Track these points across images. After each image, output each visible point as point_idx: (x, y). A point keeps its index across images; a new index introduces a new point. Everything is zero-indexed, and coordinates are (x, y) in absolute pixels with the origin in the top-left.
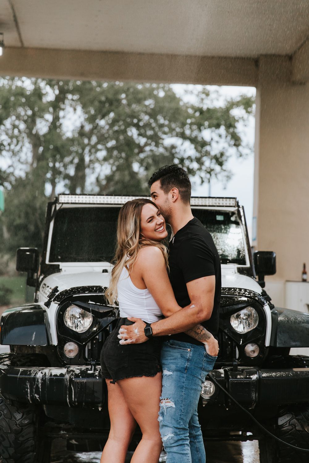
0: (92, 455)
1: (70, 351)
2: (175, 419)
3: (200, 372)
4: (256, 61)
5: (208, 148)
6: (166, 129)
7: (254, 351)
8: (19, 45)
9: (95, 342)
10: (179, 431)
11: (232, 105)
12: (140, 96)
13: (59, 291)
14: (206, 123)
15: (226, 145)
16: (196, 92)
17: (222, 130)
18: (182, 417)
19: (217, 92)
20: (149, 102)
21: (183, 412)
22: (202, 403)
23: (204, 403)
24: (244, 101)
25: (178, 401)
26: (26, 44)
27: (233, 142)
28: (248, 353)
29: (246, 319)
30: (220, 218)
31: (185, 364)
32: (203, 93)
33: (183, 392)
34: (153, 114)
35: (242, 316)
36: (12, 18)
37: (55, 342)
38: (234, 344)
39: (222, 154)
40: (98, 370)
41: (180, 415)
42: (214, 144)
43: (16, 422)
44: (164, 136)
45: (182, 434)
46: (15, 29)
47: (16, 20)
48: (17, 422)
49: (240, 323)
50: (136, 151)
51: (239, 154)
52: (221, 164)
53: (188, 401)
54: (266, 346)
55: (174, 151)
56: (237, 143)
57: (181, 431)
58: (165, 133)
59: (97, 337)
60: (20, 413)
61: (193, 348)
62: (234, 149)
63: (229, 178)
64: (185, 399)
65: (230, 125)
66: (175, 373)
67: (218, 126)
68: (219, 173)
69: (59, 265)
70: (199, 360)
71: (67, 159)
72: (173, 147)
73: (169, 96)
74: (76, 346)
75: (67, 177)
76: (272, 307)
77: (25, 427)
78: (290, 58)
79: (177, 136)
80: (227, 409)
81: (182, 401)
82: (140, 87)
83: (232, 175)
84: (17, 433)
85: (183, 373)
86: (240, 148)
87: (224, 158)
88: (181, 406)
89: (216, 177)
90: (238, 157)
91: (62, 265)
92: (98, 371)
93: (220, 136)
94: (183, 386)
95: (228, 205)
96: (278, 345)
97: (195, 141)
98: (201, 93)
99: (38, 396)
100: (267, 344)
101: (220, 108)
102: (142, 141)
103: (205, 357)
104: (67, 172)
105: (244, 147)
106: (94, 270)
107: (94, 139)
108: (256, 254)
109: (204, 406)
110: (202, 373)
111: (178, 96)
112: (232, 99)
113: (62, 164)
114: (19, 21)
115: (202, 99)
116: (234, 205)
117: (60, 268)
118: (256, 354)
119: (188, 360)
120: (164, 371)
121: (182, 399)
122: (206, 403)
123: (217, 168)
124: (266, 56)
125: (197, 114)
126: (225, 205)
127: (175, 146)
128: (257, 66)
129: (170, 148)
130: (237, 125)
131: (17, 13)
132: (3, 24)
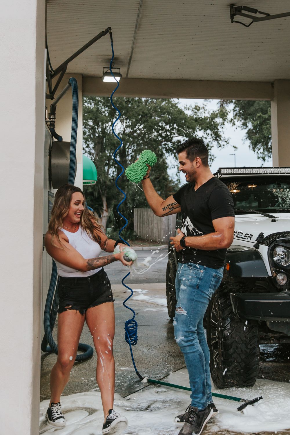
2: (186, 324)
3: (208, 289)
4: (272, 84)
8: (125, 76)
10: (188, 334)
11: (214, 115)
13: (264, 236)
15: (211, 140)
17: (209, 131)
18: (191, 322)
21: (192, 319)
24: (221, 113)
25: (189, 310)
26: (130, 76)
27: (215, 138)
31: (197, 282)
33: (193, 303)
36: (128, 58)
41: (190, 321)
44: (174, 136)
45: (191, 336)
46: (127, 66)
47: (130, 60)
51: (219, 145)
53: (196, 310)
56: (218, 138)
57: (190, 334)
58: (175, 134)
61: (205, 270)
64: (194, 308)
66: (189, 288)
67: (206, 129)
70: (209, 279)
74: (285, 276)
81: (192, 310)
85: (194, 288)
86: (220, 141)
88: (191, 314)
90: (218, 148)
93: (208, 135)
94: (193, 299)
103: (213, 277)
105: (222, 141)
110: (209, 290)
119: (200, 279)
120: (181, 285)
121: (192, 309)
127: (180, 141)
128: (273, 87)
129: (177, 142)
130: (219, 127)
131: (133, 54)
132: (122, 62)
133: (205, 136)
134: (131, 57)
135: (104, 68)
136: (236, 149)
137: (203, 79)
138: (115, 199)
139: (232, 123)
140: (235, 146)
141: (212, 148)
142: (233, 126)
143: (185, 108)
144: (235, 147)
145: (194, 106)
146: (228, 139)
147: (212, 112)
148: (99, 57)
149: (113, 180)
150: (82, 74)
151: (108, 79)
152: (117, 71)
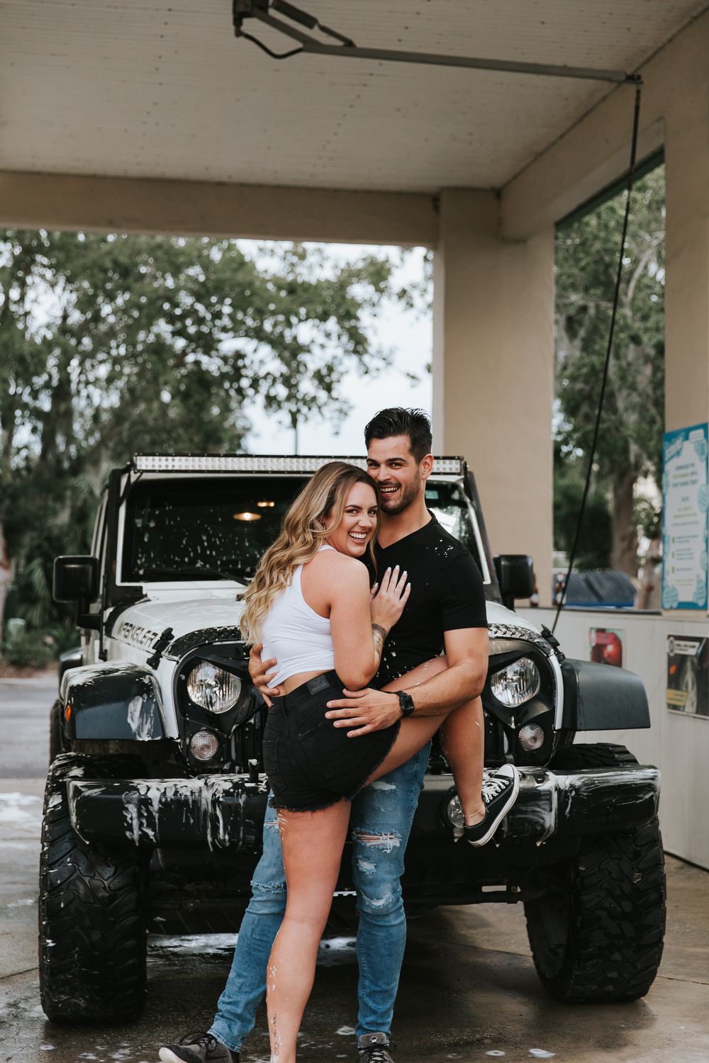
0: (201, 941)
1: (202, 748)
4: (434, 199)
5: (303, 357)
6: (226, 321)
7: (535, 739)
9: (247, 729)
11: (350, 276)
12: (182, 259)
13: (173, 637)
14: (303, 311)
15: (340, 352)
16: (280, 252)
17: (332, 324)
19: (320, 251)
20: (195, 271)
22: (453, 835)
23: (456, 835)
24: (372, 269)
27: (351, 346)
28: (526, 742)
29: (518, 680)
30: (431, 495)
32: (295, 254)
34: (201, 294)
35: (510, 675)
38: (500, 726)
39: (330, 369)
40: (262, 782)
42: (316, 349)
43: (104, 884)
44: (222, 336)
48: (105, 882)
49: (506, 688)
50: (171, 362)
51: (363, 369)
52: (328, 388)
54: (556, 728)
55: (240, 363)
56: (360, 348)
58: (225, 329)
59: (252, 721)
60: (110, 867)
62: (355, 358)
63: (343, 413)
65: (347, 313)
67: (324, 317)
68: (325, 404)
69: (141, 588)
71: (39, 381)
72: (239, 355)
73: (233, 259)
74: (214, 738)
75: (38, 414)
76: (561, 657)
77: (121, 892)
78: (498, 193)
79: (247, 335)
80: (498, 846)
82: (181, 242)
83: (351, 408)
85: (411, 783)
86: (366, 358)
87: (334, 376)
89: (320, 412)
90: (360, 376)
91: (147, 587)
92: (263, 784)
93: (328, 335)
95: (448, 471)
97: (281, 344)
98: (291, 254)
99: (153, 833)
100: (558, 725)
101: (327, 281)
102: (180, 343)
104: (38, 404)
105: (372, 356)
106: (212, 596)
107: (87, 342)
108: (497, 561)
109: (456, 840)
111: (247, 259)
112: (348, 264)
113: (28, 390)
115: (293, 265)
116: (459, 471)
117: (144, 593)
118: (538, 745)
122: (460, 835)
123: (322, 395)
124: (458, 190)
125: (283, 294)
126: (441, 470)
127: (242, 353)
128: (436, 208)
129: (232, 357)
130: (360, 313)
133: (321, 339)
136: (414, 381)
138: (33, 529)
139: (403, 302)
140: (412, 374)
141: (345, 379)
142: (405, 310)
144: (413, 377)
146: (391, 352)
147: (342, 265)
149: (28, 468)
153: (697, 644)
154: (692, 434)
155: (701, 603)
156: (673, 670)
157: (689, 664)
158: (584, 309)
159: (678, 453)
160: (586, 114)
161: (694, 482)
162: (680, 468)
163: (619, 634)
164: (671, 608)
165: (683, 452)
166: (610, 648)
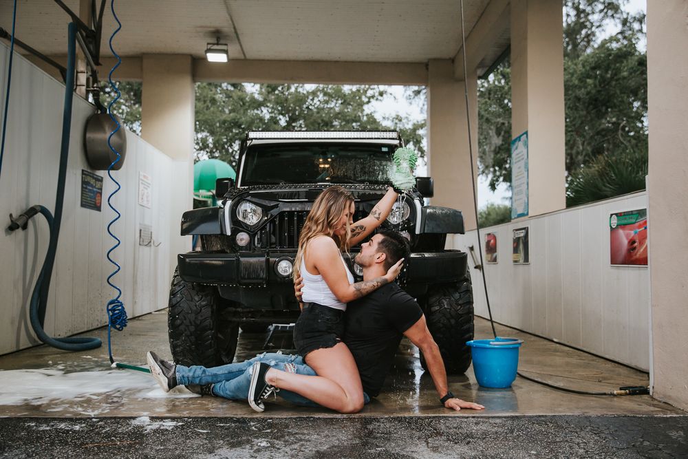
1: (241, 240)
4: (426, 65)
8: (243, 57)
9: (263, 232)
26: (248, 56)
29: (399, 211)
30: (384, 149)
36: (233, 30)
37: (229, 233)
46: (237, 41)
47: (236, 32)
49: (394, 216)
54: (417, 234)
59: (266, 227)
74: (247, 235)
78: (453, 60)
84: (198, 313)
96: (426, 231)
100: (417, 232)
111: (378, 121)
114: (239, 32)
115: (396, 123)
116: (396, 138)
124: (435, 60)
126: (388, 137)
128: (427, 69)
131: (236, 25)
132: (227, 36)
134: (235, 28)
135: (208, 44)
137: (337, 59)
143: (384, 118)
145: (394, 116)
148: (199, 29)
150: (191, 55)
151: (213, 58)
152: (224, 47)
153: (524, 231)
154: (522, 138)
155: (526, 213)
156: (515, 245)
157: (521, 241)
158: (503, 124)
159: (517, 148)
160: (483, 13)
161: (523, 159)
162: (517, 154)
163: (495, 234)
164: (515, 218)
165: (519, 148)
166: (492, 241)
